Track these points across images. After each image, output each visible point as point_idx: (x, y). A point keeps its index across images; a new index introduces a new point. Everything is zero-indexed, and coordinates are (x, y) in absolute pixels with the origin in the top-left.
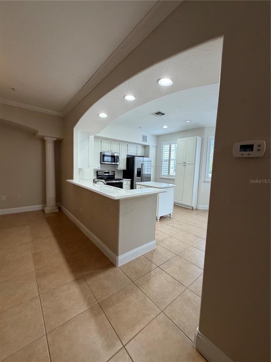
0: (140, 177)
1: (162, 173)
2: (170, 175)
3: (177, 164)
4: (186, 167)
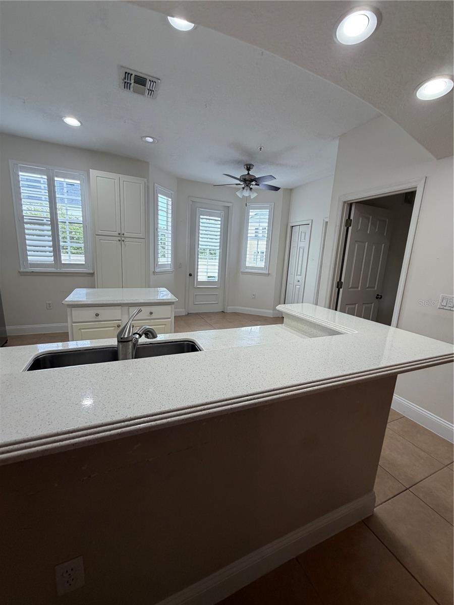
1: (29, 257)
2: (63, 262)
3: (97, 235)
4: (125, 245)
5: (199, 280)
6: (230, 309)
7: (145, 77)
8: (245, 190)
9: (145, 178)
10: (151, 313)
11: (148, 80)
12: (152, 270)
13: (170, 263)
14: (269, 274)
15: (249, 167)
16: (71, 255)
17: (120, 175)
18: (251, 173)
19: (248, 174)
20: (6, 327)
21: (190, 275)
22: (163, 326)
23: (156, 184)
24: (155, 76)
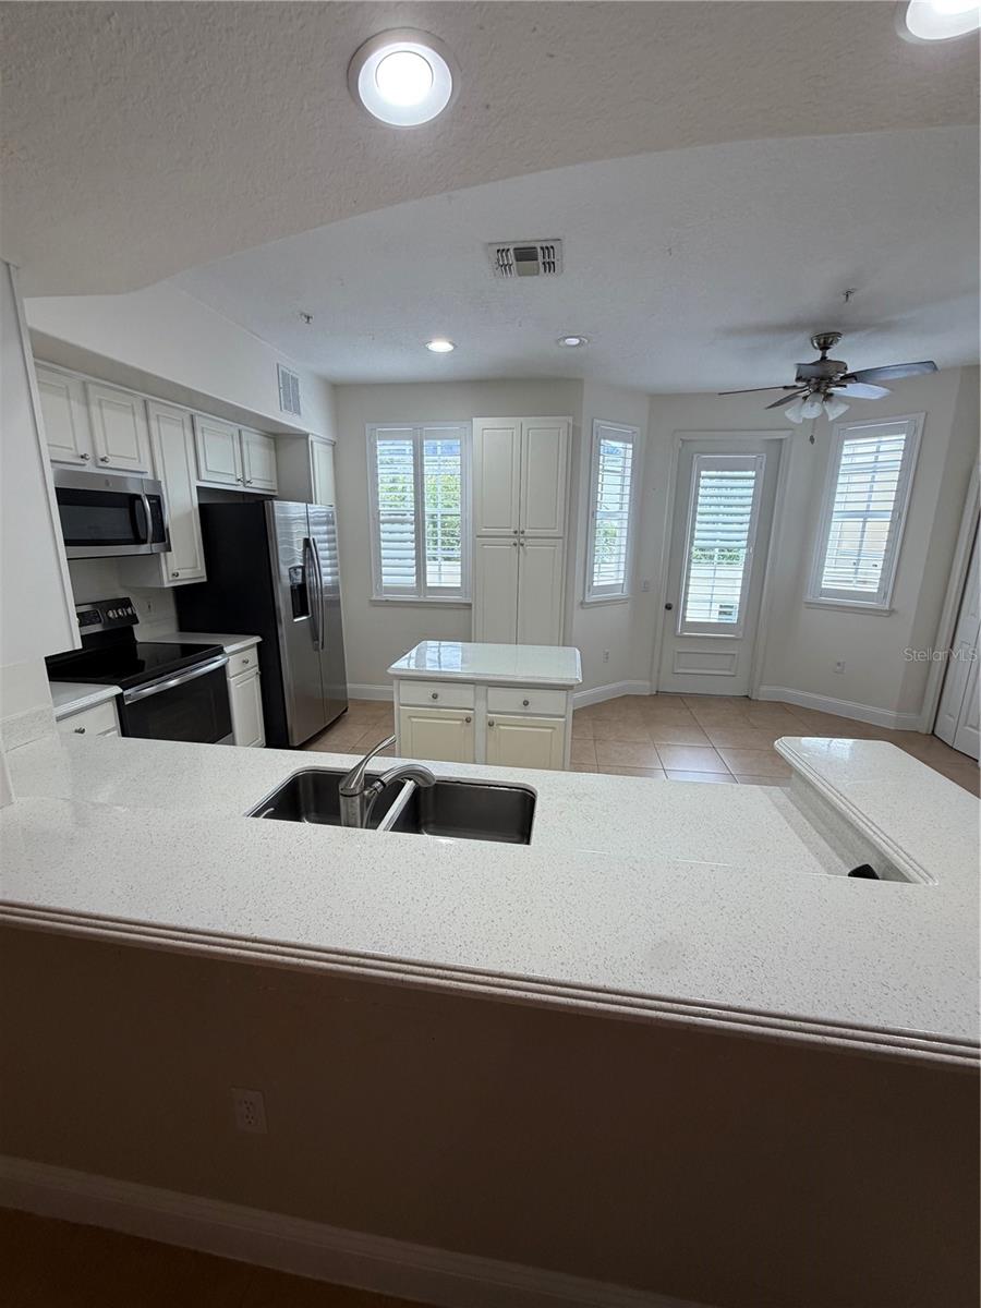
0: (307, 614)
1: (384, 577)
2: (428, 585)
3: (478, 536)
4: (525, 553)
5: (688, 620)
6: (766, 692)
7: (532, 245)
8: (808, 404)
9: (569, 415)
10: (526, 703)
11: (539, 250)
12: (578, 598)
13: (621, 582)
14: (891, 612)
15: (822, 341)
16: (443, 563)
17: (522, 418)
18: (830, 355)
19: (824, 358)
20: (348, 685)
21: (668, 607)
22: (550, 731)
23: (597, 421)
24: (549, 237)
